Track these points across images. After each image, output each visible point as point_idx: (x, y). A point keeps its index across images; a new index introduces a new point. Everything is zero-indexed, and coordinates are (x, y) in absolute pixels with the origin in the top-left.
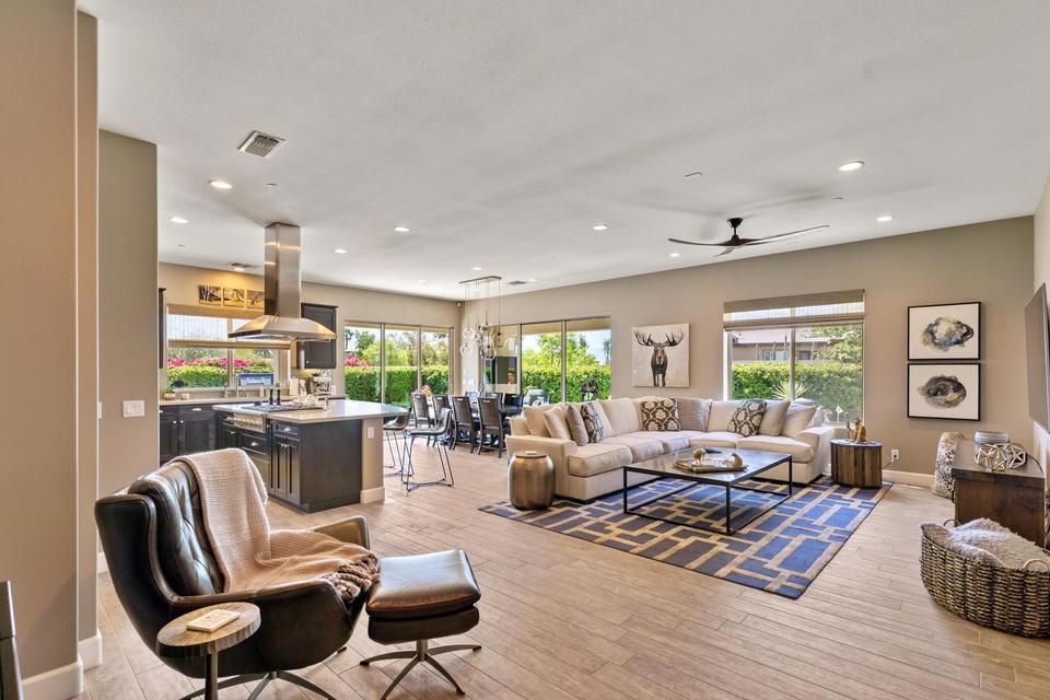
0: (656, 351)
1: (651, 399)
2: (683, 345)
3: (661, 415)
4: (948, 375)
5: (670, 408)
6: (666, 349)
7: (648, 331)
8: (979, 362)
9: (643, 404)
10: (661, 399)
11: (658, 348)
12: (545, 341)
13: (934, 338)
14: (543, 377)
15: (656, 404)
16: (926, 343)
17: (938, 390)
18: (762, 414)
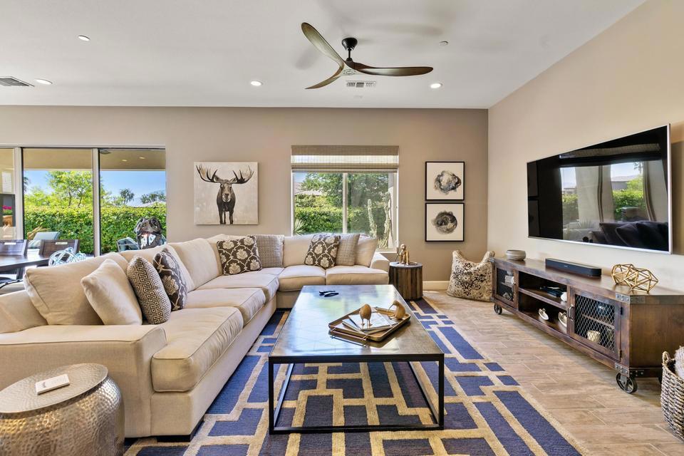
0: (222, 189)
1: (228, 237)
2: (252, 183)
3: (242, 254)
4: (448, 211)
5: (251, 247)
6: (234, 186)
7: (212, 167)
8: (463, 202)
9: (220, 244)
10: (240, 238)
11: (224, 185)
12: (59, 182)
13: (441, 185)
14: (58, 219)
15: (235, 243)
16: (436, 189)
17: (443, 221)
18: (338, 246)
